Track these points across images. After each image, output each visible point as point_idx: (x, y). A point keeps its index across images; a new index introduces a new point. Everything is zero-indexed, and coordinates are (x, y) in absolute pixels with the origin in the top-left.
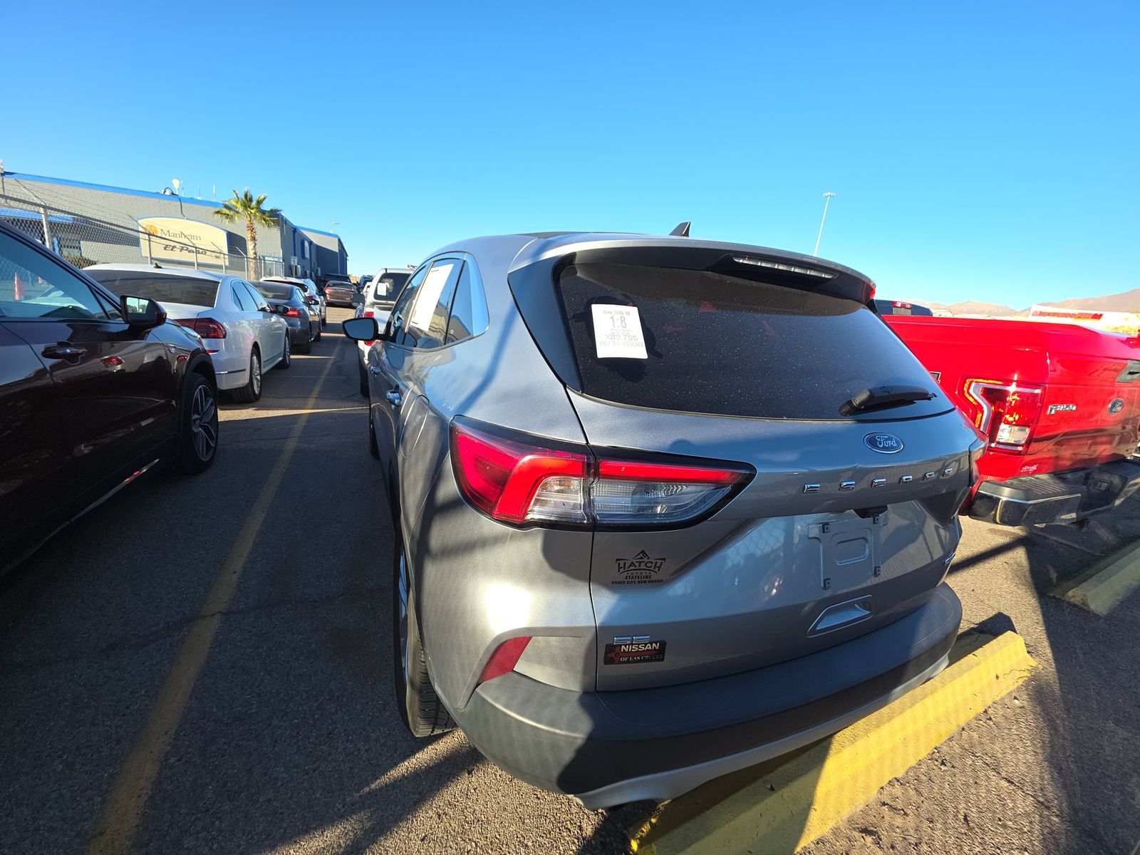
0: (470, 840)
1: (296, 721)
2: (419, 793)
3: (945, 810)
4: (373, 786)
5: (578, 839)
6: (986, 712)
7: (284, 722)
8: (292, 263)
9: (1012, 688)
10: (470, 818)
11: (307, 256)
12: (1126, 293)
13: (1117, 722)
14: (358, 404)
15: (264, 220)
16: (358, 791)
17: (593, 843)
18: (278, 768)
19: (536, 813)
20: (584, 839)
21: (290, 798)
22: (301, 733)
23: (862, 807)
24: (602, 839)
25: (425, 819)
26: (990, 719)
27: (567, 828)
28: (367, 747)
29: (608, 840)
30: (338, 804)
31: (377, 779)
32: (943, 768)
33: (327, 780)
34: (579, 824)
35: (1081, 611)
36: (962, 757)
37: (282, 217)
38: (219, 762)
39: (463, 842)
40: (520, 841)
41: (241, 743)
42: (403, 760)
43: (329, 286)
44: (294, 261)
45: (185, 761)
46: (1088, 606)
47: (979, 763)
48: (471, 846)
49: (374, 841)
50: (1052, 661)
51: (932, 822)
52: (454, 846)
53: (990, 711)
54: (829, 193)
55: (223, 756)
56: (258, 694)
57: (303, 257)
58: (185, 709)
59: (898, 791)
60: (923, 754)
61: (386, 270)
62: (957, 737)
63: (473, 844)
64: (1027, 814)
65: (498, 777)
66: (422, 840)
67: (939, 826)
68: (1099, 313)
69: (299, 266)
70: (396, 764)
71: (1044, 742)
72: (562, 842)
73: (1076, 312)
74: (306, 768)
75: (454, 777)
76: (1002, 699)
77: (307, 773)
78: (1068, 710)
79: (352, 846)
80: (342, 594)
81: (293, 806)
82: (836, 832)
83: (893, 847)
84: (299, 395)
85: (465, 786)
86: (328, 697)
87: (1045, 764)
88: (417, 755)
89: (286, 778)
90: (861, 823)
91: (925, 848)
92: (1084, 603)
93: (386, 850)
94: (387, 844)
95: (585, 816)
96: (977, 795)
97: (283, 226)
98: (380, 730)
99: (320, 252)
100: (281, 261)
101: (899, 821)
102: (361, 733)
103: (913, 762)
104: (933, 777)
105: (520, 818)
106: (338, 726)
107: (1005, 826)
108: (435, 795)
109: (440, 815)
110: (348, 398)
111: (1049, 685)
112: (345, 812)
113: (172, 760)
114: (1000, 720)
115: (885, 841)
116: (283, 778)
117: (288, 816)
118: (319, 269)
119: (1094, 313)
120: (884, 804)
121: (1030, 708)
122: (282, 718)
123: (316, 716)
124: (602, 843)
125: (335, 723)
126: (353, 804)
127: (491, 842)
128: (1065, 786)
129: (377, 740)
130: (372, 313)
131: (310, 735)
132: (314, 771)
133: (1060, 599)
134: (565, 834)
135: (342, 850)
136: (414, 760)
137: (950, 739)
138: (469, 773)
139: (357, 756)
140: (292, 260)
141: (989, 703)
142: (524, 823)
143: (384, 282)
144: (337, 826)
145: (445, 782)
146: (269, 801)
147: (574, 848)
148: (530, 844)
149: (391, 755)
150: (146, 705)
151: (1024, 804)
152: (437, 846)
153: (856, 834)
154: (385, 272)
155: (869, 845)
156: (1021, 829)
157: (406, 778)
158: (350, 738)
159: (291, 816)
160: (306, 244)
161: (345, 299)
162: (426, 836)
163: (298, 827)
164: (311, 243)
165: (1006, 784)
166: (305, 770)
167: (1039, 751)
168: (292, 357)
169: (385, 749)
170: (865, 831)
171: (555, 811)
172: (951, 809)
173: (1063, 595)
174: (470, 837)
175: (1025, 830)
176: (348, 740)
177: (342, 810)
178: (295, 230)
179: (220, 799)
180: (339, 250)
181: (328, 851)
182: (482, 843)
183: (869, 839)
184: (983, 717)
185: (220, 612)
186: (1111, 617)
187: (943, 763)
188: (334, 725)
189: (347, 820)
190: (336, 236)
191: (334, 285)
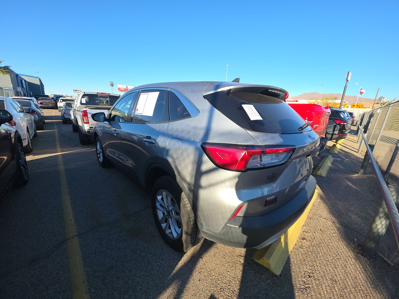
0: (212, 276)
1: (133, 262)
2: (190, 269)
3: (316, 229)
4: (174, 272)
5: (241, 264)
6: (313, 205)
7: (129, 264)
8: (18, 90)
9: (316, 198)
10: (209, 270)
11: (25, 87)
12: (302, 94)
13: (339, 200)
14: (81, 148)
15: (2, 71)
16: (170, 275)
17: (245, 264)
18: (137, 279)
19: (226, 262)
20: (242, 264)
21: (148, 286)
22: (138, 265)
23: (300, 234)
24: (247, 262)
25: (196, 275)
26: (315, 206)
27: (237, 263)
28: (164, 262)
29: (249, 262)
30: (166, 281)
31: (174, 270)
32: (311, 220)
33: (157, 276)
34: (239, 261)
35: (321, 176)
36: (314, 216)
37: (10, 70)
38: (113, 284)
39: (211, 277)
40: (226, 271)
41: (117, 276)
42: (179, 261)
43: (39, 100)
44: (19, 89)
45: (99, 289)
46: (322, 175)
47: (317, 216)
48: (214, 277)
49: (184, 287)
50: (320, 189)
51: (315, 233)
52: (209, 279)
53: (314, 204)
54: (228, 65)
55: (113, 282)
56: (112, 258)
57: (22, 87)
58: (85, 272)
59: (305, 228)
60: (306, 218)
61: (85, 93)
62: (311, 212)
63: (214, 276)
64: (331, 225)
65: (210, 257)
66: (199, 281)
67: (316, 233)
68: (297, 100)
69: (22, 91)
70: (177, 264)
71: (327, 208)
72: (238, 267)
73: (292, 100)
74: (147, 275)
75: (198, 261)
76: (315, 201)
77: (149, 276)
78: (328, 200)
79: (178, 291)
80: (122, 217)
81: (151, 288)
82: (297, 241)
83: (310, 241)
84: (52, 147)
85: (202, 262)
86: (140, 251)
87: (330, 213)
88: (182, 259)
89: (142, 280)
90: (302, 238)
91: (316, 239)
92: (321, 175)
93: (190, 288)
94: (189, 286)
95: (240, 258)
96: (320, 224)
97: (11, 74)
98: (165, 256)
99: (30, 85)
100: (12, 89)
101: (308, 234)
102: (159, 258)
103: (305, 220)
104: (310, 223)
105: (223, 265)
106: (150, 259)
107: (329, 229)
108: (195, 268)
109: (200, 273)
110: (75, 146)
111: (322, 195)
112: (169, 283)
113: (93, 290)
114: (317, 206)
115: (308, 240)
116: (141, 281)
117: (151, 291)
118: (31, 92)
119: (296, 100)
120: (304, 232)
121: (321, 201)
122: (127, 263)
123: (140, 259)
124: (248, 263)
125: (148, 258)
126: (171, 279)
127: (219, 274)
128: (336, 217)
129: (166, 259)
130: (86, 111)
131: (142, 265)
132: (151, 275)
133: (315, 175)
134: (237, 265)
135: (176, 293)
136: (182, 260)
137: (310, 213)
138: (202, 258)
139: (163, 265)
140: (18, 89)
141: (313, 202)
142: (225, 266)
143: (84, 98)
144: (170, 288)
145: (196, 263)
146: (141, 289)
147: (241, 267)
148: (229, 270)
149: (174, 262)
150: (67, 276)
151: (330, 223)
152: (204, 281)
153: (302, 240)
154: (84, 94)
155: (305, 242)
156: (332, 229)
157: (183, 266)
158: (157, 261)
159: (152, 291)
160: (23, 81)
161: (49, 105)
162: (199, 280)
163: (157, 293)
164: (25, 81)
165: (325, 220)
166: (147, 276)
167: (327, 211)
168: (37, 131)
169: (171, 260)
170: (303, 239)
171: (231, 260)
172: (317, 228)
173: (316, 173)
174: (212, 275)
175: (333, 229)
176: (156, 262)
177: (168, 282)
178: (17, 75)
179: (122, 295)
180: (40, 84)
181: (172, 295)
182: (216, 275)
183: (305, 240)
184: (313, 206)
185: (75, 236)
186: (327, 177)
187: (311, 219)
188: (148, 259)
189: (172, 284)
190: (38, 78)
191: (42, 99)
